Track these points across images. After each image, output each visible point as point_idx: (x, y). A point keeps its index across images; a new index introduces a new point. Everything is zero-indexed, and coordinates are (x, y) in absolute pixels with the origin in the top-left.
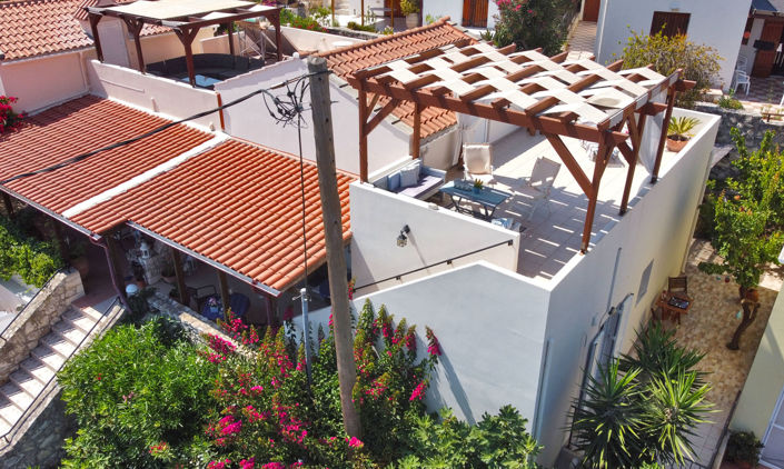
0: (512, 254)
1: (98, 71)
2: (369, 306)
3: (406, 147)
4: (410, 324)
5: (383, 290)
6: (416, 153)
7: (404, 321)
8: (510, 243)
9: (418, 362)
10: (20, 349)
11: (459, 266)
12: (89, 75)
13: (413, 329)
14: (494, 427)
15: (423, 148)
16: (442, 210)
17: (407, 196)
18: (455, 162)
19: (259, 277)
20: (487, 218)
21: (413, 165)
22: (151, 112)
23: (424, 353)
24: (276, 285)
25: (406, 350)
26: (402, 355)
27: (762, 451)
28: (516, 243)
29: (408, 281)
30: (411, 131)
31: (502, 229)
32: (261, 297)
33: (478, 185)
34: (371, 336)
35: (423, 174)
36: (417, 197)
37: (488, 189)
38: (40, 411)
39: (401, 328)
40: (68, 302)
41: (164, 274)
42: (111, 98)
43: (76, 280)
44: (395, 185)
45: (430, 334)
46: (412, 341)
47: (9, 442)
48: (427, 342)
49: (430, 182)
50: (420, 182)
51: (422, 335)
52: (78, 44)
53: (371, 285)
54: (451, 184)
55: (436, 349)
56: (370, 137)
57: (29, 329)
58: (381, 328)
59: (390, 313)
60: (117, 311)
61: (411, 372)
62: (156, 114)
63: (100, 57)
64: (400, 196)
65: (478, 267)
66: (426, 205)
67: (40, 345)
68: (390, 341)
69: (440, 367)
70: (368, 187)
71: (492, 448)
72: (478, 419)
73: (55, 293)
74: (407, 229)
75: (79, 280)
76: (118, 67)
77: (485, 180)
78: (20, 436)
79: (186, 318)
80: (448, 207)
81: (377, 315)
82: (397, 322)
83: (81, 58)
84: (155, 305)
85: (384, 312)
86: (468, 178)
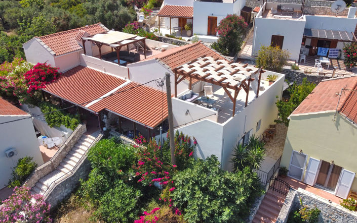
0: (216, 117)
1: (84, 58)
2: (178, 132)
3: (188, 86)
4: (189, 136)
5: (181, 127)
6: (190, 88)
7: (187, 136)
8: (215, 114)
9: (191, 147)
10: (69, 147)
11: (202, 120)
12: (80, 59)
13: (189, 138)
14: (210, 159)
15: (192, 87)
16: (197, 105)
17: (188, 102)
18: (202, 90)
19: (147, 124)
20: (210, 108)
21: (189, 92)
22: (103, 72)
23: (193, 144)
24: (153, 126)
25: (188, 143)
26: (187, 145)
27: (288, 172)
28: (217, 115)
29: (188, 125)
30: (189, 82)
31: (213, 111)
32: (147, 130)
33: (208, 98)
34: (179, 140)
35: (192, 94)
36: (191, 102)
37: (211, 99)
38: (80, 164)
39: (187, 137)
40: (82, 133)
41: (111, 125)
42: (88, 67)
43: (85, 126)
44: (184, 98)
45: (194, 138)
46: (190, 141)
47: (72, 173)
48: (193, 141)
49: (195, 97)
50: (192, 97)
51: (192, 139)
52: (77, 49)
53: (178, 126)
54: (200, 98)
55: (196, 143)
56: (177, 85)
57: (72, 142)
58: (181, 138)
59: (183, 133)
60: (101, 136)
61: (189, 149)
62: (105, 73)
63: (85, 53)
64: (185, 102)
65: (206, 121)
66: (193, 104)
67: (74, 147)
68: (184, 141)
69: (197, 147)
70: (177, 99)
71: (209, 165)
72: (206, 158)
73: (79, 131)
74: (188, 111)
75: (85, 127)
76: (92, 57)
77: (210, 96)
78: (75, 171)
79: (122, 137)
80: (199, 105)
81: (180, 134)
82: (185, 136)
83: (78, 53)
84: (112, 133)
85: (182, 133)
86: (206, 96)
